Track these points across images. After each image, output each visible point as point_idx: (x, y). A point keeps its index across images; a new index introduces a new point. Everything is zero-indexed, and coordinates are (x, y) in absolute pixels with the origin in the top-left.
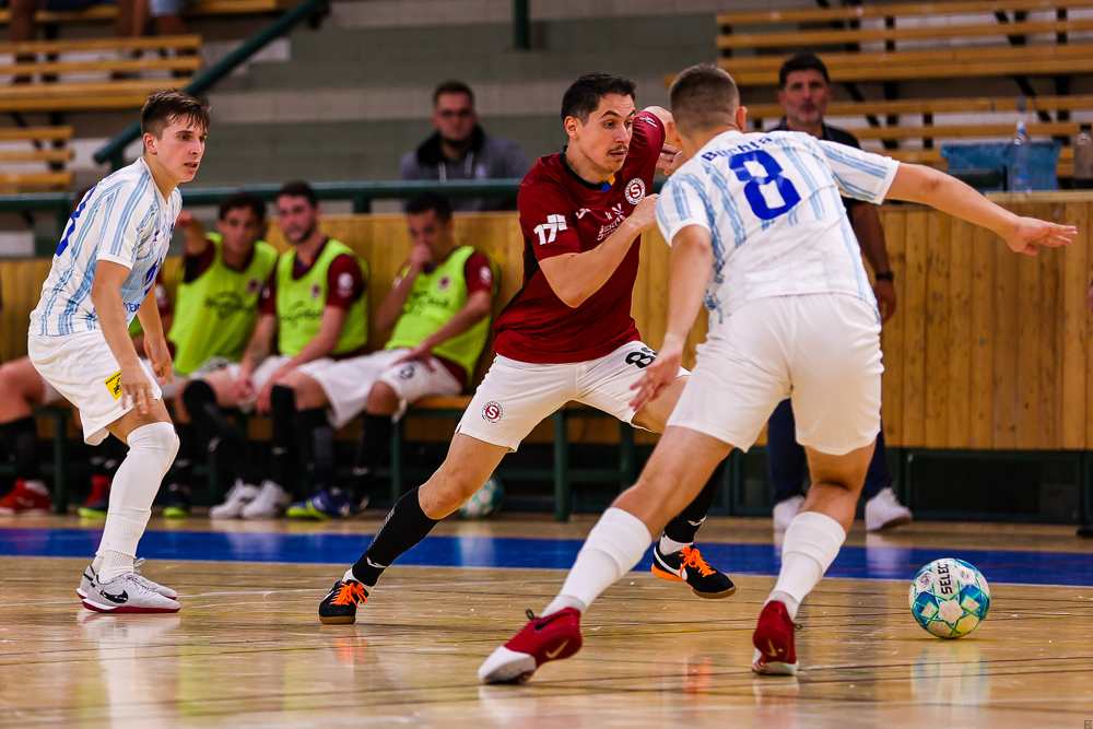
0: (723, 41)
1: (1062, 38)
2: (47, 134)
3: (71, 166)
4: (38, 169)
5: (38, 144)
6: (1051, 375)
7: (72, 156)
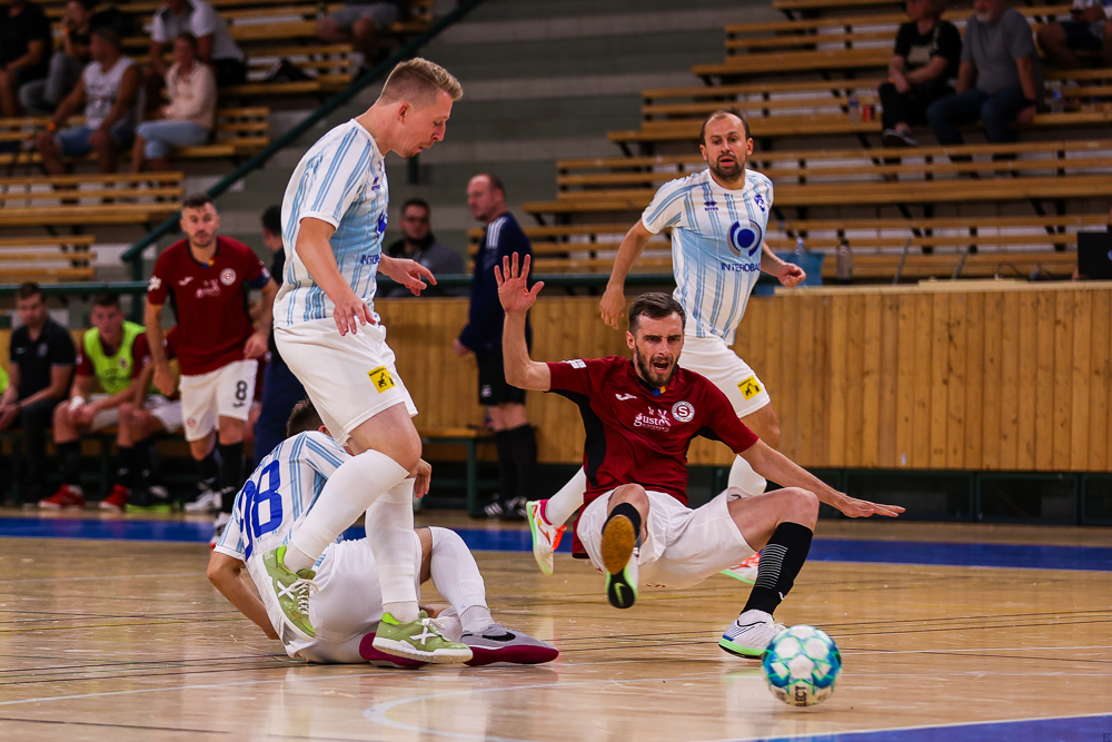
0: (561, 180)
1: (802, 181)
2: (71, 241)
3: (93, 263)
4: (63, 265)
5: (64, 248)
6: (821, 415)
7: (95, 256)
